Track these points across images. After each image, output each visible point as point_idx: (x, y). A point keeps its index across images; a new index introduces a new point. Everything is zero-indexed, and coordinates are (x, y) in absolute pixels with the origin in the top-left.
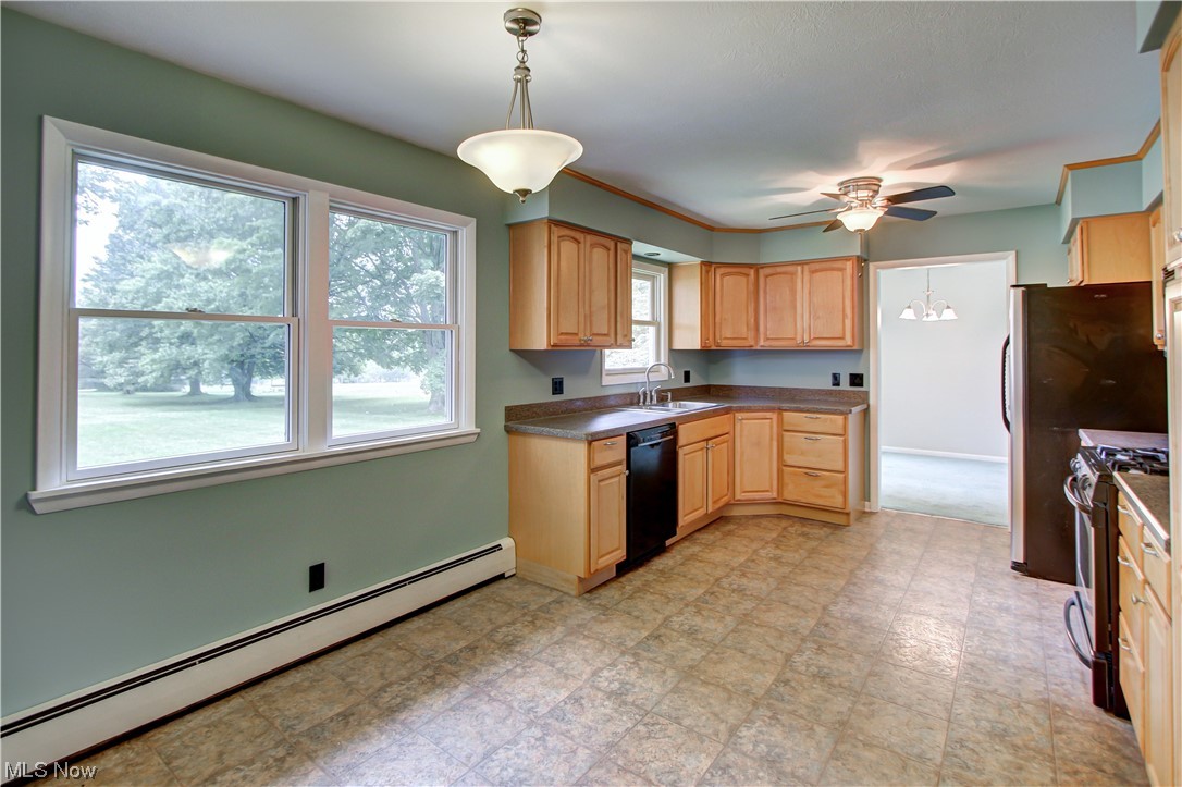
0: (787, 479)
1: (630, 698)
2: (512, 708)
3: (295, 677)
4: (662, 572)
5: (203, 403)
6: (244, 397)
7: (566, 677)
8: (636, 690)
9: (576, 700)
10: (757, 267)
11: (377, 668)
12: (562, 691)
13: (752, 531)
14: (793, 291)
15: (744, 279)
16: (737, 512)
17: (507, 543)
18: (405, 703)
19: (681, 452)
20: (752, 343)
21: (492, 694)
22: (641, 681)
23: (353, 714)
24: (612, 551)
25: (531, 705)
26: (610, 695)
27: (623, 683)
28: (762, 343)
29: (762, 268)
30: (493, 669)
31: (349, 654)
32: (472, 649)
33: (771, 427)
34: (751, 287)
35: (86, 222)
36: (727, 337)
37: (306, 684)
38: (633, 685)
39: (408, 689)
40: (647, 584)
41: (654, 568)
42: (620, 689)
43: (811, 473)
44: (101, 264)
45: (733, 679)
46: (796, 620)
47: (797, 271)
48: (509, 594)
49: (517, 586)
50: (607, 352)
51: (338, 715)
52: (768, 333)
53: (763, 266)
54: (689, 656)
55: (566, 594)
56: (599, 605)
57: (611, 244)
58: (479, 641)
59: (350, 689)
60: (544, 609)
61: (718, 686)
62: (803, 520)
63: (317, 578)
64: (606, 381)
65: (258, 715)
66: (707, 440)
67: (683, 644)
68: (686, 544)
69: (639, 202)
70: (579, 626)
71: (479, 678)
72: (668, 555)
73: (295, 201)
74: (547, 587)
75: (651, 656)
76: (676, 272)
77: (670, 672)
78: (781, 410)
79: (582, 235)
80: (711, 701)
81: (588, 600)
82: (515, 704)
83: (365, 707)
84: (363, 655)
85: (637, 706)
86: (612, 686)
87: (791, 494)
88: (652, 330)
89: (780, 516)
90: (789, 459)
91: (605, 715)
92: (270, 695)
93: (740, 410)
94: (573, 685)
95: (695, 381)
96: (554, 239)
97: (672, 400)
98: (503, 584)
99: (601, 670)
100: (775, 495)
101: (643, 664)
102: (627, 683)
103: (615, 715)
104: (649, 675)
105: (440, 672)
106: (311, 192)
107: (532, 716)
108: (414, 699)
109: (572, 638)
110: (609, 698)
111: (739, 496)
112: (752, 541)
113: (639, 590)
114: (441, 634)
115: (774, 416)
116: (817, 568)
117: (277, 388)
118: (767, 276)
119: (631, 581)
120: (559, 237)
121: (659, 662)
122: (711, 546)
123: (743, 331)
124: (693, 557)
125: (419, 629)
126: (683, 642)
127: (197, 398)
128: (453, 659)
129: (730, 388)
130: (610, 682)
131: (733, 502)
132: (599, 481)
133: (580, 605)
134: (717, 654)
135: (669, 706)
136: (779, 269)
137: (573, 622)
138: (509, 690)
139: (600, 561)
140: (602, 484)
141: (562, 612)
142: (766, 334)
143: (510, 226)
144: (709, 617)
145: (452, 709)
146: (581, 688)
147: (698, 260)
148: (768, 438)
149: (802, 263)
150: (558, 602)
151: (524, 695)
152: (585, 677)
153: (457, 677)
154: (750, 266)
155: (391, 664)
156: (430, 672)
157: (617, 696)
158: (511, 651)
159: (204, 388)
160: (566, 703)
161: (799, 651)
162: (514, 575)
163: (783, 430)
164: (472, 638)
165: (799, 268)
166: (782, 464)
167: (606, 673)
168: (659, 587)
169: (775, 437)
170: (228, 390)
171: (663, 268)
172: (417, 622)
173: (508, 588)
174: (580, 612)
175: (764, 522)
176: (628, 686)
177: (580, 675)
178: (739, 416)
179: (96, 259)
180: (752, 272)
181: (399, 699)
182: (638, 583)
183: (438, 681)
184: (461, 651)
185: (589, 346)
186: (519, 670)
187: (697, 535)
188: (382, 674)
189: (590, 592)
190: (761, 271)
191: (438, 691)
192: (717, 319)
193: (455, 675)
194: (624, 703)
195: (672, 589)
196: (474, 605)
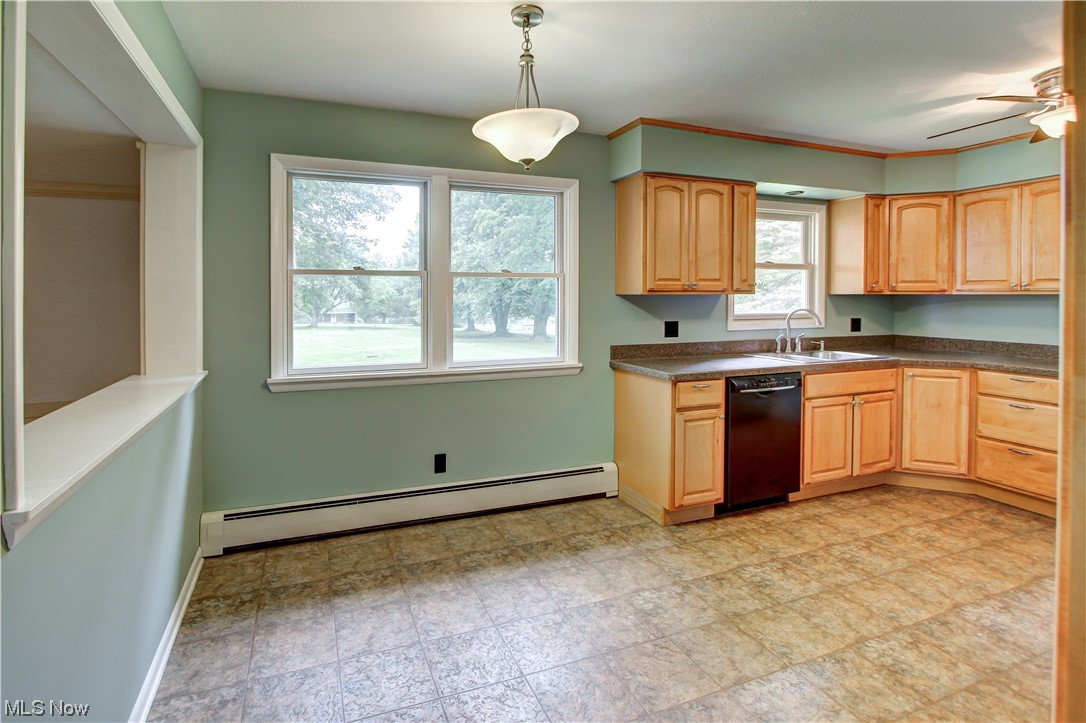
0: (981, 453)
1: (655, 621)
2: (550, 595)
3: (420, 530)
4: (768, 524)
5: (476, 337)
6: (502, 333)
7: (609, 587)
8: (666, 616)
9: (606, 607)
10: (954, 195)
11: (472, 539)
12: (598, 596)
13: (916, 507)
14: (1006, 221)
15: (933, 211)
16: (906, 482)
17: (610, 467)
18: (477, 567)
19: (808, 405)
20: (945, 287)
21: (541, 581)
22: (676, 610)
23: (440, 564)
24: (703, 491)
25: (567, 598)
26: (639, 612)
27: (657, 606)
28: (959, 286)
29: (961, 195)
30: (555, 564)
31: (460, 525)
32: (546, 544)
33: (960, 388)
34: (944, 220)
35: (392, 209)
36: (906, 280)
37: (424, 536)
38: (666, 611)
39: (485, 559)
40: (743, 532)
41: (762, 518)
42: (650, 610)
43: (1019, 451)
44: (412, 235)
45: (776, 638)
46: (904, 608)
47: (1012, 195)
48: (601, 510)
49: (613, 506)
50: (737, 296)
51: (432, 562)
52: (968, 274)
53: (961, 193)
54: (742, 604)
55: (653, 521)
56: (679, 538)
57: (725, 189)
58: (556, 540)
59: (448, 547)
60: (626, 529)
61: (755, 639)
62: (1004, 507)
63: (440, 463)
64: (732, 326)
65: (388, 547)
66: (854, 395)
67: (742, 593)
68: (817, 503)
69: (764, 141)
70: (648, 550)
71: (540, 566)
72: (785, 510)
73: (425, 184)
74: (640, 512)
75: (701, 592)
76: (835, 209)
77: (711, 612)
78: (975, 368)
79: (686, 184)
80: (737, 649)
81: (671, 531)
82: (554, 594)
83: (450, 562)
84: (469, 528)
85: (657, 629)
86: (646, 606)
87: (986, 470)
88: (804, 273)
89: (968, 497)
90: (984, 429)
91: (624, 625)
92: (400, 537)
93: (912, 365)
94: (611, 594)
95: (868, 329)
96: (651, 190)
97: (825, 349)
98: (603, 502)
99: (644, 590)
100: (963, 470)
101: (687, 598)
102: (662, 608)
103: (633, 628)
104: (687, 608)
105: (514, 554)
106: (434, 177)
107: (562, 606)
108: (483, 566)
109: (636, 559)
110: (636, 614)
111: (907, 463)
112: (908, 515)
113: (730, 534)
114: (531, 527)
115: (965, 375)
116: (982, 562)
117: (527, 328)
118: (967, 205)
119: (727, 524)
120: (656, 188)
121: (705, 601)
122: (846, 512)
123: (932, 273)
124: (815, 518)
125: (517, 520)
126: (744, 592)
127: (471, 333)
128: (528, 548)
129: (923, 340)
130: (646, 603)
131: (897, 470)
132: (686, 421)
133: (661, 533)
134: (774, 611)
135: (689, 639)
136: (984, 195)
137: (643, 546)
138: (556, 582)
139: (685, 497)
140: (689, 424)
141: (640, 536)
142: (965, 275)
143: (616, 182)
144: (792, 577)
145: (506, 582)
146: (616, 599)
147: (862, 195)
148: (953, 402)
149: (1020, 185)
150: (643, 527)
151: (566, 589)
152: (626, 591)
153: (522, 560)
154: (943, 194)
155: (484, 539)
156: (506, 552)
157: (645, 615)
158: (576, 555)
159: (478, 326)
160: (595, 606)
161: (883, 637)
162: (616, 497)
163: (976, 393)
164: (551, 537)
165: (1015, 191)
166: (974, 435)
167: (647, 594)
168: (754, 537)
169: (965, 400)
170: (490, 327)
171: (818, 207)
172: (519, 515)
173: (605, 506)
174: (657, 539)
175: (941, 500)
176: (660, 610)
177: (623, 589)
178: (909, 371)
179: (409, 231)
180: (945, 202)
181: (475, 564)
182: (733, 528)
183: (508, 560)
184: (538, 543)
185: (694, 291)
186: (574, 570)
187: (836, 497)
188: (474, 543)
189: (678, 525)
190: (958, 198)
191: (504, 567)
192: (893, 259)
193: (523, 559)
194: (647, 622)
195: (765, 542)
196: (569, 513)
